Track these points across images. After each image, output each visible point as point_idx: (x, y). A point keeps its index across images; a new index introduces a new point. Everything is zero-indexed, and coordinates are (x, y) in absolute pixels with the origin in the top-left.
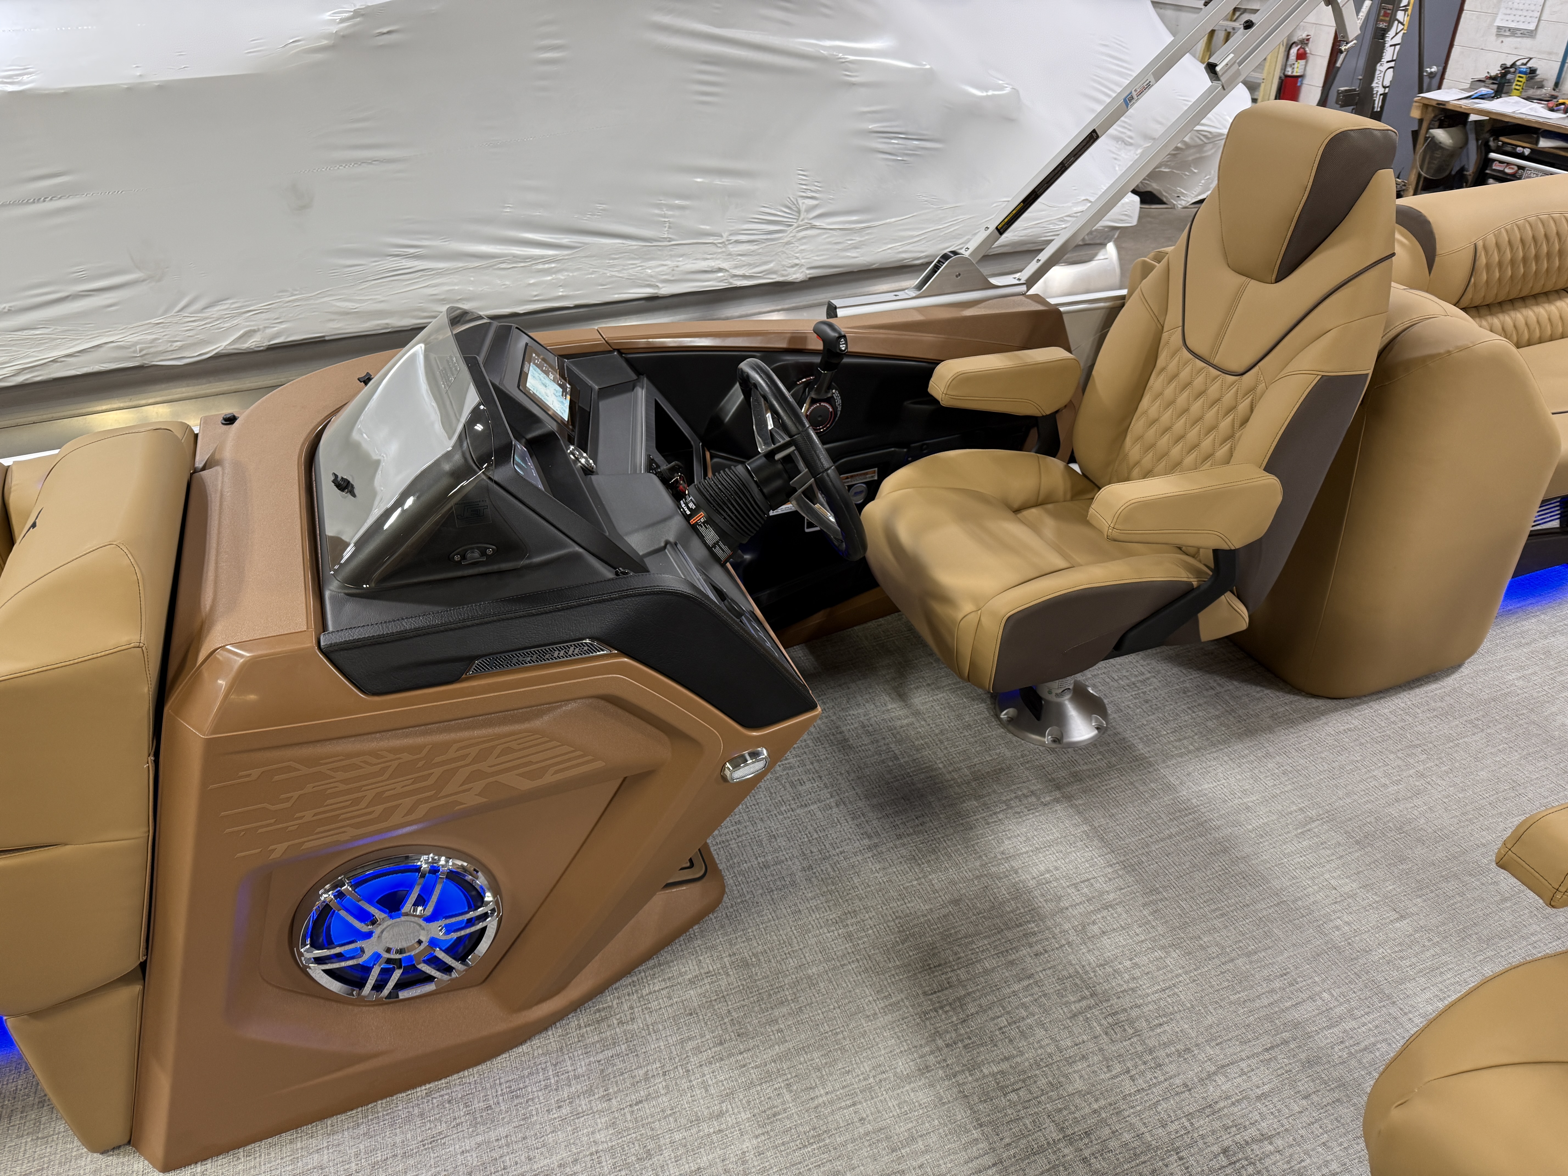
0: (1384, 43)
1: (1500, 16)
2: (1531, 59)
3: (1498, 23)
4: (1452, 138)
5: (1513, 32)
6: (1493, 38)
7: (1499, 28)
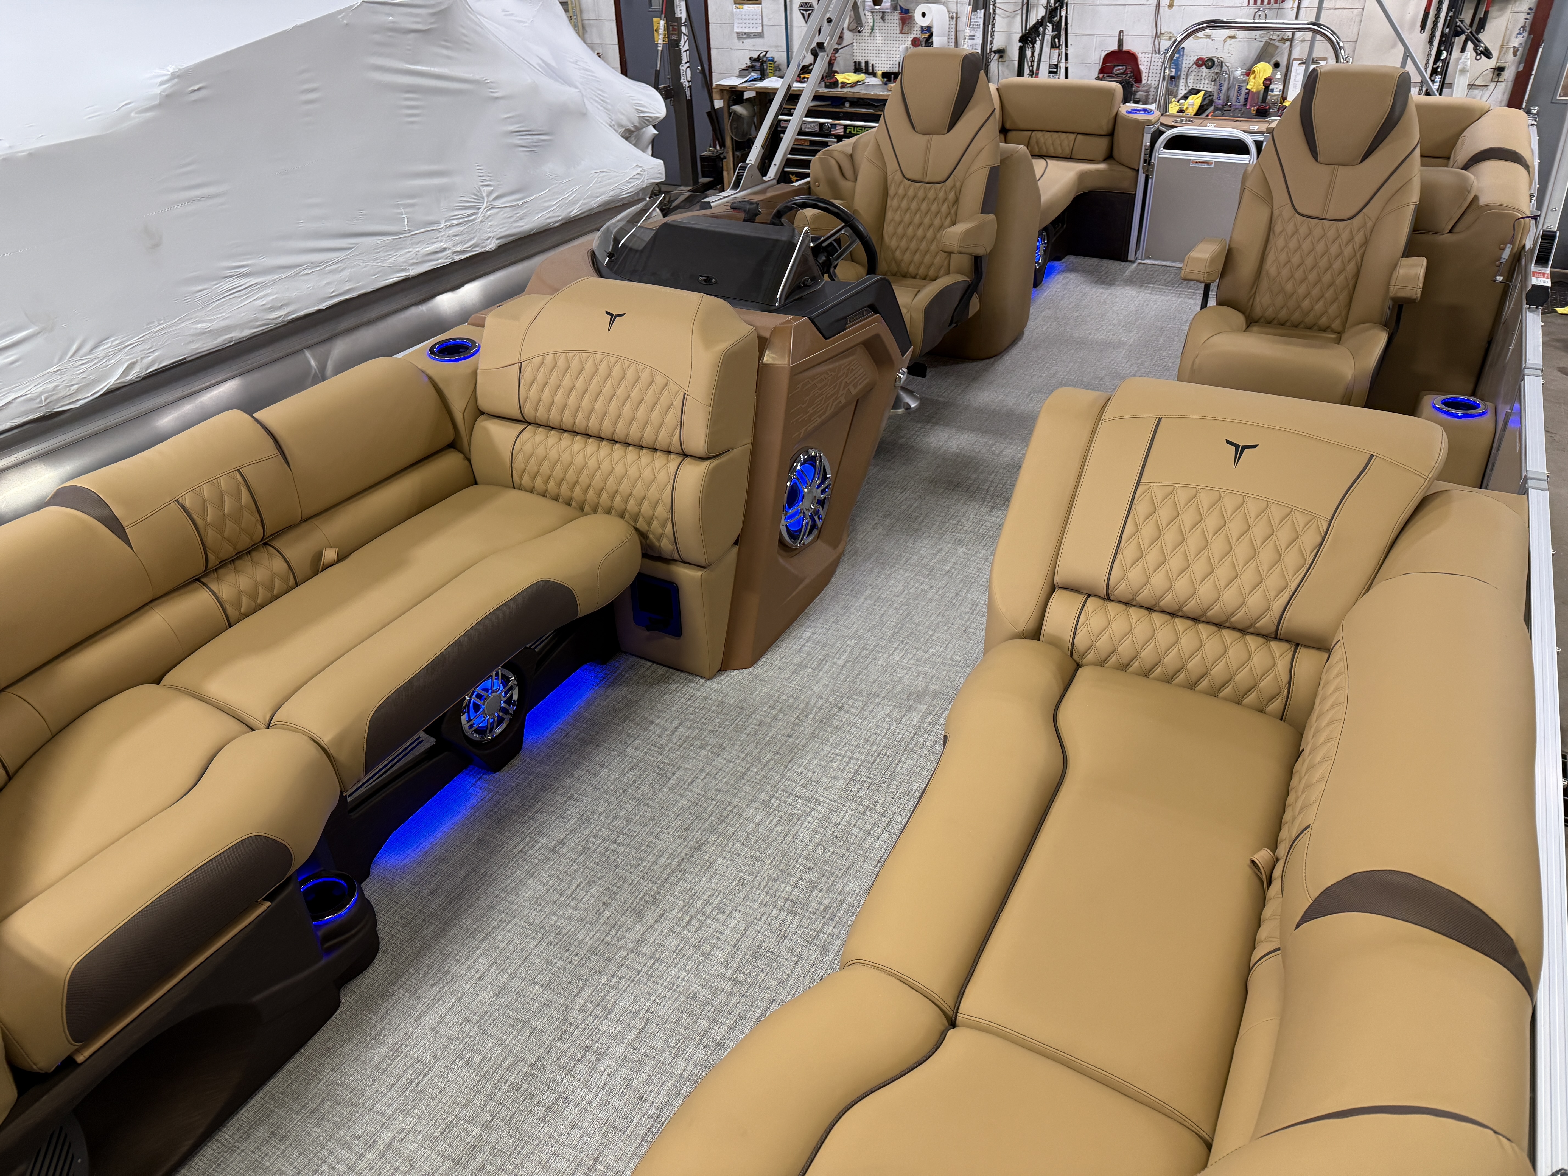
1: (736, 25)
2: (767, 52)
3: (736, 30)
4: (747, 110)
5: (749, 35)
6: (736, 41)
7: (738, 33)
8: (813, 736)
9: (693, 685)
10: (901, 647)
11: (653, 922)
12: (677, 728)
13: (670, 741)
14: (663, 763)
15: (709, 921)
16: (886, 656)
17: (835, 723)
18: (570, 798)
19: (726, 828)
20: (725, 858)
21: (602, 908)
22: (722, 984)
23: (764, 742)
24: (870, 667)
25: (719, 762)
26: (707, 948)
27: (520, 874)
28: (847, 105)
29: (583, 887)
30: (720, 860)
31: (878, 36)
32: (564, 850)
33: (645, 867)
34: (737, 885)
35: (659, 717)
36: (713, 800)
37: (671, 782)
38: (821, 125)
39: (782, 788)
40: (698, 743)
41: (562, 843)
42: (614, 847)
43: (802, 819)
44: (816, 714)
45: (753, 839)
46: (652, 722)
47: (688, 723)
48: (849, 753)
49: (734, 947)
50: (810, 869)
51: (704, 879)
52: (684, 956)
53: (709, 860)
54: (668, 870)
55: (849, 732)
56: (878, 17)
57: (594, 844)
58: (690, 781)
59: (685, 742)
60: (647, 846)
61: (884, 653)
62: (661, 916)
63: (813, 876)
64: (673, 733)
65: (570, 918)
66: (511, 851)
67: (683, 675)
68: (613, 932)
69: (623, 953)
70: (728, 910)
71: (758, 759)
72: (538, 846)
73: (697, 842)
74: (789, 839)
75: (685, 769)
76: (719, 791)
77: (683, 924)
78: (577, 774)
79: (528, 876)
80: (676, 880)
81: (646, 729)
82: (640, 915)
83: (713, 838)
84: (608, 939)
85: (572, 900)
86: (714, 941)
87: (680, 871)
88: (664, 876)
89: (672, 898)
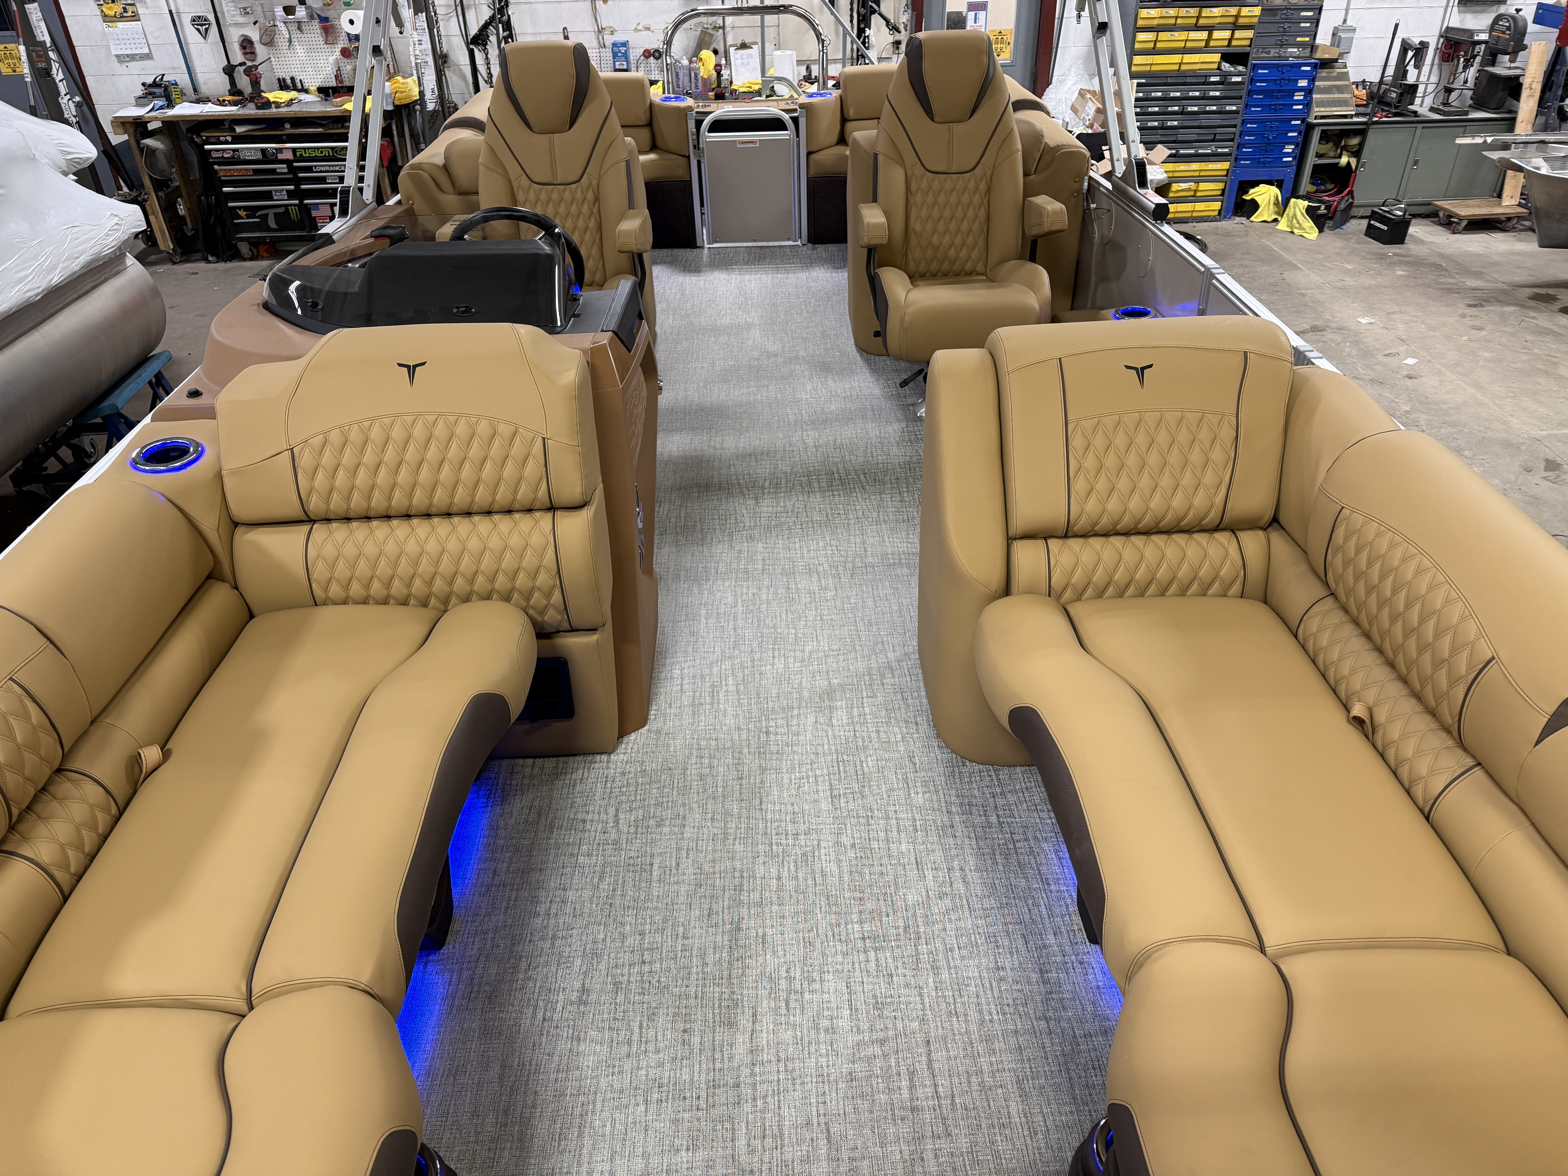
0: (54, 80)
1: (112, 47)
2: (163, 75)
3: (114, 52)
4: (162, 143)
5: (132, 57)
6: (118, 65)
7: (117, 56)
8: (763, 770)
9: (597, 765)
10: (776, 654)
11: (750, 1024)
12: (616, 816)
13: (619, 831)
14: (631, 858)
15: (807, 996)
16: (769, 667)
17: (774, 748)
18: (554, 938)
19: (749, 896)
20: (773, 926)
21: (686, 1037)
22: (870, 1051)
23: (720, 794)
24: (763, 683)
25: (688, 833)
26: (825, 1023)
27: (563, 1046)
28: (287, 126)
29: (647, 1025)
30: (769, 931)
31: (300, 50)
32: (593, 997)
33: (697, 973)
34: (805, 947)
35: (587, 813)
36: (714, 873)
37: (655, 873)
38: (263, 151)
39: (774, 832)
40: (652, 822)
41: (584, 990)
42: (646, 968)
43: (816, 854)
44: (749, 746)
45: (786, 895)
46: (584, 821)
47: (626, 806)
48: (810, 773)
49: (851, 1009)
50: (861, 899)
51: (768, 956)
52: (810, 1043)
53: (757, 935)
54: (725, 965)
55: (794, 752)
56: (294, 27)
57: (622, 975)
58: (674, 864)
59: (637, 827)
60: (682, 951)
61: (765, 666)
62: (754, 1015)
63: (869, 905)
64: (617, 822)
65: (660, 1064)
66: (532, 1025)
67: (577, 758)
68: (718, 1056)
69: (746, 1071)
70: (816, 976)
71: (727, 813)
72: (559, 1007)
73: (732, 923)
74: (819, 880)
75: (661, 854)
76: (714, 861)
77: (783, 1011)
78: (542, 909)
79: (575, 1043)
80: (740, 971)
81: (584, 831)
82: (731, 1024)
83: (744, 911)
84: (718, 1065)
85: (646, 1044)
86: (826, 1013)
87: (738, 960)
88: (726, 973)
89: (751, 991)
